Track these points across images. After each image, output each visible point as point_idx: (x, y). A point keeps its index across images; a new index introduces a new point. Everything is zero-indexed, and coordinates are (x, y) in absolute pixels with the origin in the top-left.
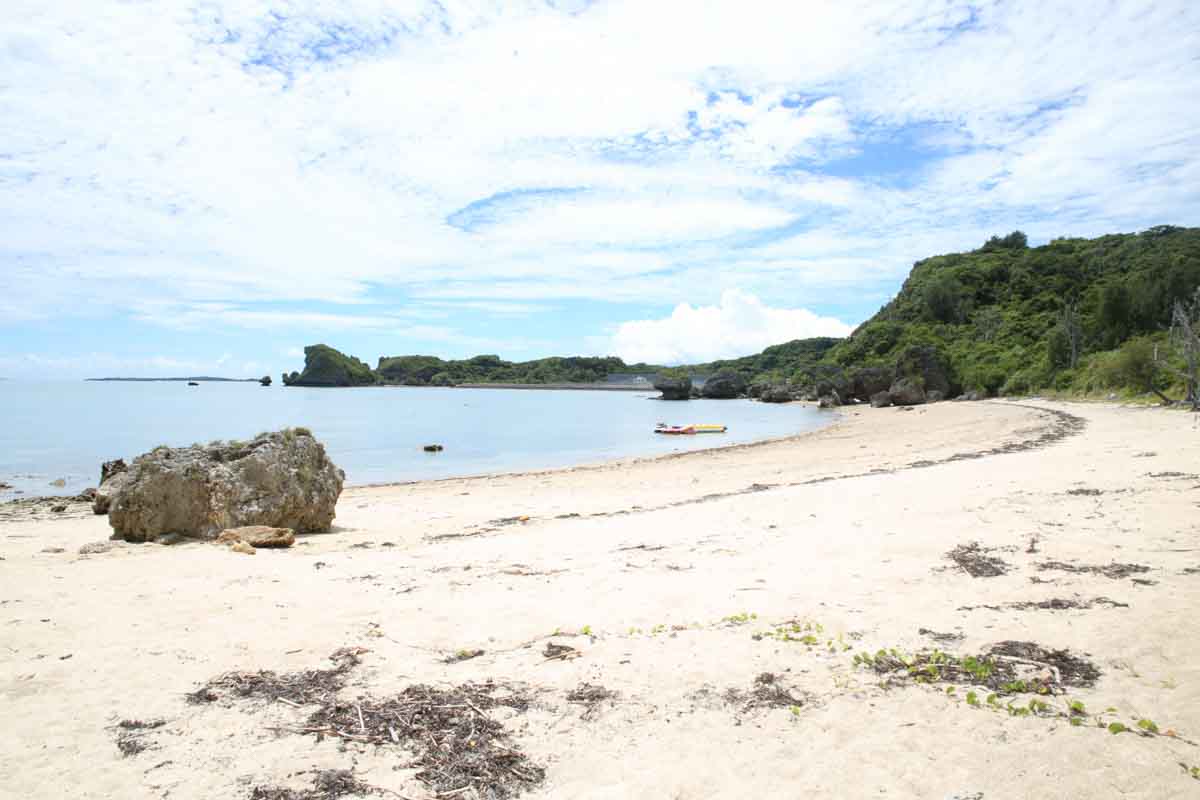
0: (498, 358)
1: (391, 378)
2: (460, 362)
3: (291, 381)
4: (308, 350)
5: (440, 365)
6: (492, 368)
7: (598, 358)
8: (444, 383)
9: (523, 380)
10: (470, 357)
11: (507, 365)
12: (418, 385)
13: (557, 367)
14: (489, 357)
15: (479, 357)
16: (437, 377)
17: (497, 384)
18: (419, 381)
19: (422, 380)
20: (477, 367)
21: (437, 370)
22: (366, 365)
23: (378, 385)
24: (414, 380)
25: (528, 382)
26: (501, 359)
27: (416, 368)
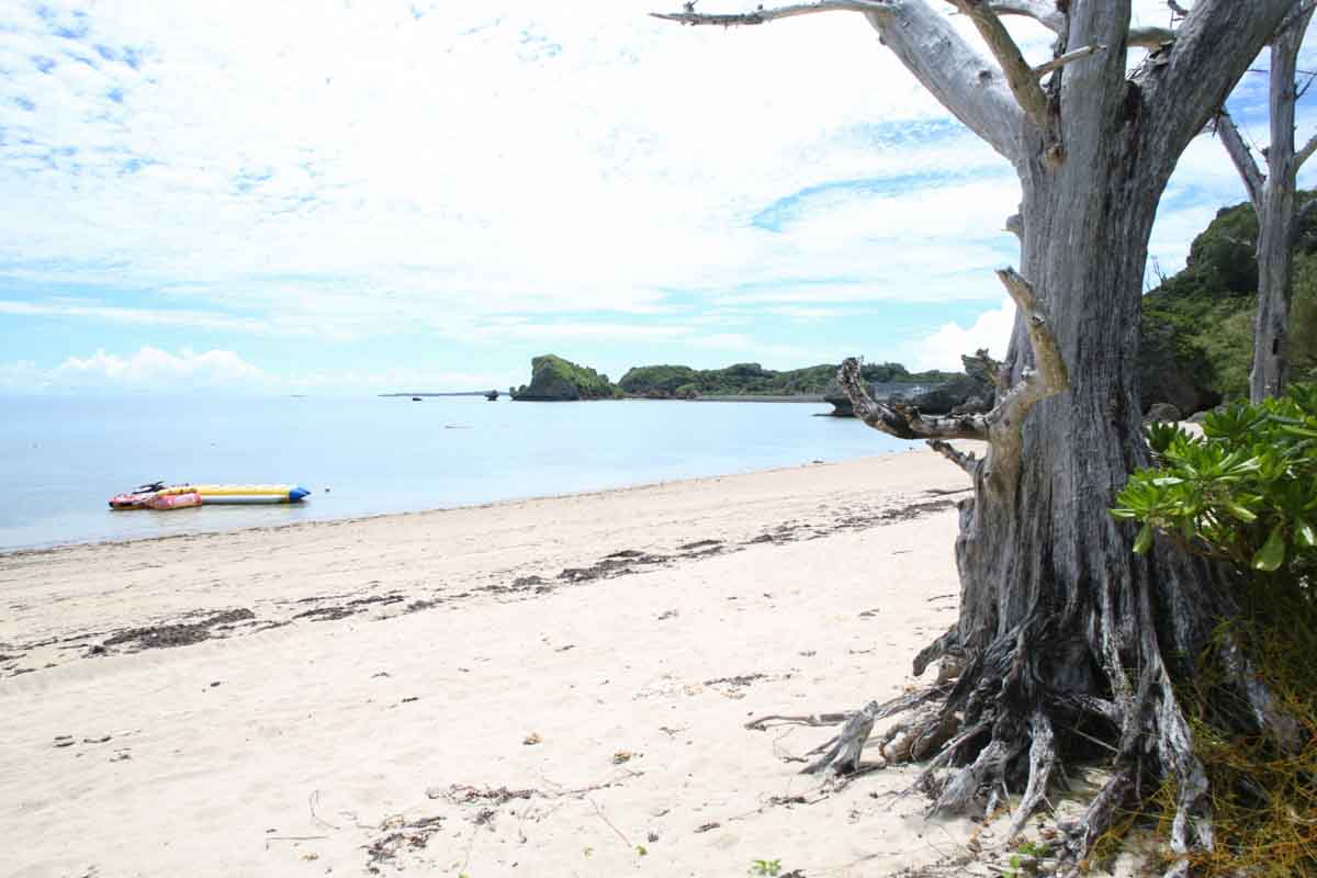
0: (759, 366)
1: (634, 391)
2: (715, 372)
3: (521, 395)
4: (536, 361)
5: (691, 376)
6: (751, 378)
7: (874, 365)
8: (689, 396)
9: (780, 391)
10: (725, 367)
11: (770, 375)
12: (662, 398)
13: (825, 376)
14: (748, 365)
15: (737, 365)
16: (681, 389)
17: (751, 397)
18: (663, 394)
19: (667, 394)
20: (733, 378)
21: (684, 381)
22: (604, 377)
23: (614, 398)
24: (657, 393)
25: (787, 394)
26: (763, 368)
27: (660, 379)
